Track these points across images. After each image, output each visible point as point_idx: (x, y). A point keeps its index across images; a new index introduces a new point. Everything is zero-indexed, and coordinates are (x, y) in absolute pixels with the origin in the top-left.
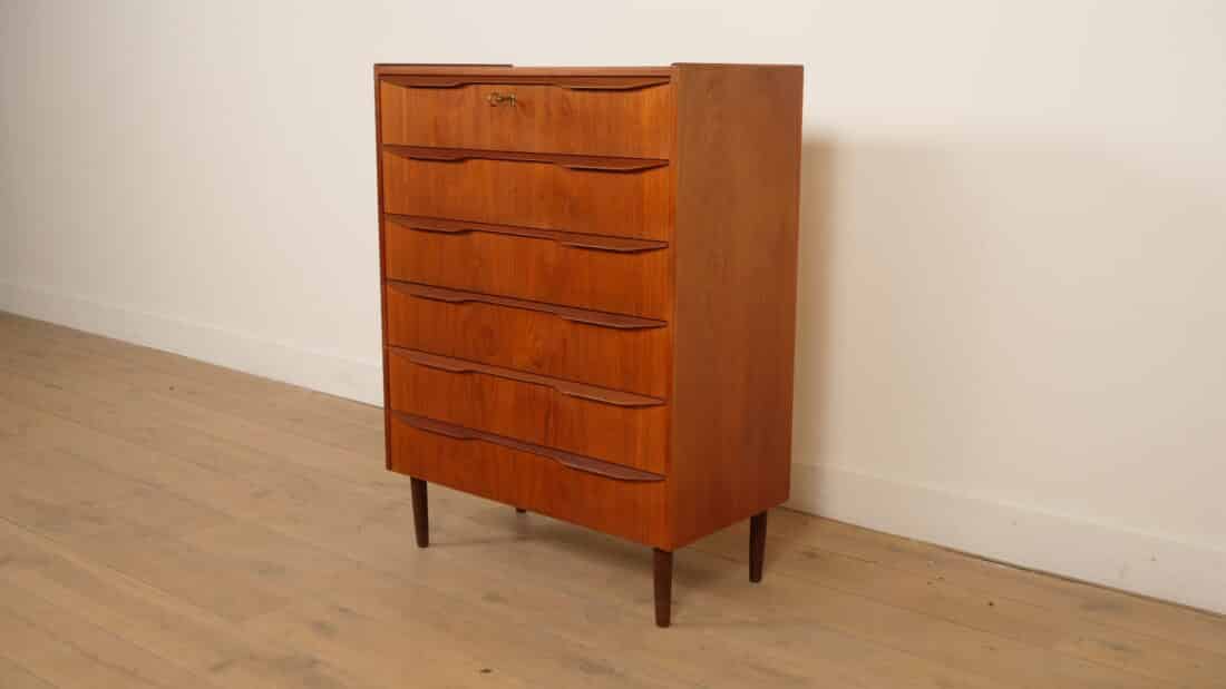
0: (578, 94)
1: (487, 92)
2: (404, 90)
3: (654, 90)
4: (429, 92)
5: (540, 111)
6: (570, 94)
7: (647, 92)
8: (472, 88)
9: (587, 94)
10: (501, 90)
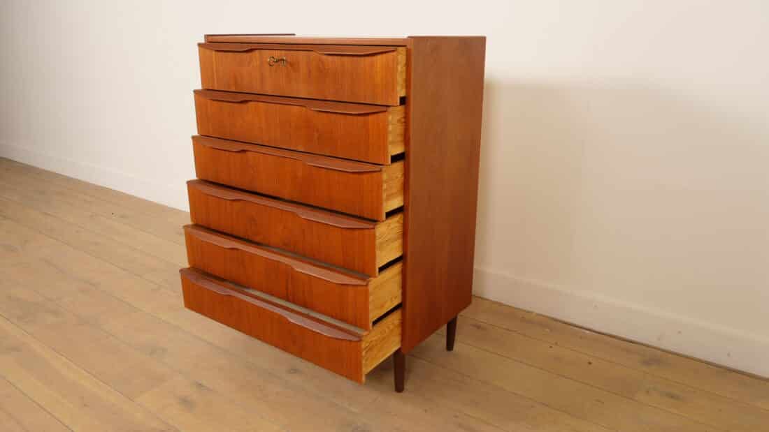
0: (330, 58)
1: (267, 55)
2: (214, 52)
3: (384, 55)
4: (230, 54)
5: (303, 69)
6: (325, 57)
7: (379, 57)
8: (257, 51)
9: (336, 58)
10: (277, 54)
